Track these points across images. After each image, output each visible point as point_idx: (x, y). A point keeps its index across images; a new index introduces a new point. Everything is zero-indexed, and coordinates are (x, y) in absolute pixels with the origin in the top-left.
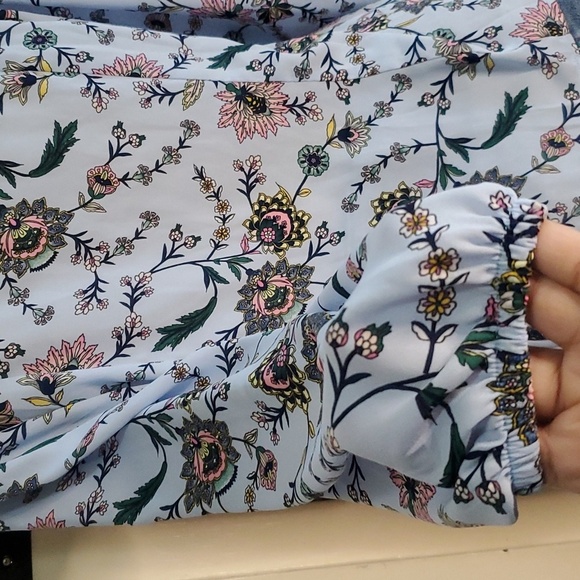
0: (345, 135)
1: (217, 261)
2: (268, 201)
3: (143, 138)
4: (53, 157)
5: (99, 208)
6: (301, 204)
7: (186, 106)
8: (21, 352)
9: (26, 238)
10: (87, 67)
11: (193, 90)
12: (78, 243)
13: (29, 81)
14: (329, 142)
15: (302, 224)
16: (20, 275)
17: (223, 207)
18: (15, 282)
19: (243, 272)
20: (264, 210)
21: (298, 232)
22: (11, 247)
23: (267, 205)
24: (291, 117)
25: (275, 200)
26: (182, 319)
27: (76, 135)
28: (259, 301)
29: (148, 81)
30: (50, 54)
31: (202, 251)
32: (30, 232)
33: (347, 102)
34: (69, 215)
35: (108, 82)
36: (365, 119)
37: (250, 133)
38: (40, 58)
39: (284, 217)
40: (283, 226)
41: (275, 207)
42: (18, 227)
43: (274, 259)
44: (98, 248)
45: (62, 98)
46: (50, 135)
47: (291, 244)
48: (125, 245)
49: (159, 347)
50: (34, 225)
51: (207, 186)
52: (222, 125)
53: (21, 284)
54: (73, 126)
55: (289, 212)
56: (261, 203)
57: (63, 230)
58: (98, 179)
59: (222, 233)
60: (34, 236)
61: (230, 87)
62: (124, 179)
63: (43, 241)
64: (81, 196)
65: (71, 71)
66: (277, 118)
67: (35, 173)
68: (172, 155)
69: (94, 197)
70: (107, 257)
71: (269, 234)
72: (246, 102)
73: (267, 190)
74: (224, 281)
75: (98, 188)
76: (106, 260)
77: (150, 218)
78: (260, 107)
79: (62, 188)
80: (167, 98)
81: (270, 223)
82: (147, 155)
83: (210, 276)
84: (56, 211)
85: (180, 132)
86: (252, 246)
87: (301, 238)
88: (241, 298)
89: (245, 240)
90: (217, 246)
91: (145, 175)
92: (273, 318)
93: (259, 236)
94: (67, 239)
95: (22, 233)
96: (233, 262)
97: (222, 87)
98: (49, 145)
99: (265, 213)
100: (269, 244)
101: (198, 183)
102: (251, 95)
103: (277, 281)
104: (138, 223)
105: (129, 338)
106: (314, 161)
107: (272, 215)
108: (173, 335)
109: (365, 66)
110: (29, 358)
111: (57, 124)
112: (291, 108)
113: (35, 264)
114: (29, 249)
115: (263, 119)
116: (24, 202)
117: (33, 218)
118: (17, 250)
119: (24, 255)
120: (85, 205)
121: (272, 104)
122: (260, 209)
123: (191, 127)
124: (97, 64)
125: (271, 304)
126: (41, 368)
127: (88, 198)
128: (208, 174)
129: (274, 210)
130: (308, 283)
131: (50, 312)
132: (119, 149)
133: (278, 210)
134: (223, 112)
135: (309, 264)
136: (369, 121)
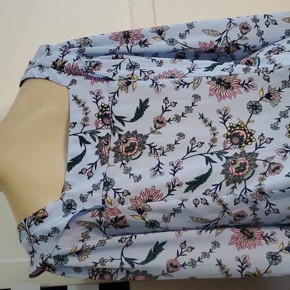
1: (212, 154)
2: (234, 126)
3: (176, 103)
4: (139, 113)
6: (250, 127)
7: (194, 88)
8: (129, 194)
9: (130, 147)
10: (152, 76)
11: (197, 82)
12: (151, 147)
13: (128, 83)
14: (261, 99)
16: (127, 162)
17: (213, 129)
18: (126, 164)
20: (233, 130)
21: (250, 138)
22: (124, 150)
23: (234, 127)
24: (242, 89)
25: (237, 125)
26: (197, 178)
27: (148, 104)
28: (232, 169)
29: (178, 79)
30: (137, 72)
31: (205, 149)
32: (131, 144)
33: (269, 81)
34: (147, 137)
35: (160, 81)
36: (277, 89)
37: (224, 98)
38: (133, 74)
39: (243, 132)
40: (243, 136)
41: (238, 128)
42: (126, 142)
43: (239, 151)
44: (159, 149)
45: (143, 89)
46: (138, 105)
47: (247, 144)
48: (171, 147)
49: (187, 191)
50: (133, 141)
51: (205, 121)
52: (210, 95)
53: (128, 165)
54: (147, 100)
55: (245, 130)
56: (231, 127)
57: (144, 142)
58: (158, 121)
59: (214, 140)
60: (133, 146)
61: (213, 79)
62: (169, 121)
63: (137, 147)
64: (151, 129)
65: (146, 78)
66: (236, 90)
67: (132, 121)
68: (189, 109)
69: (156, 129)
70: (163, 153)
71: (236, 140)
72: (221, 85)
75: (158, 125)
76: (163, 154)
77: (181, 135)
78: (228, 86)
79: (144, 126)
80: (186, 86)
82: (178, 110)
83: (208, 160)
84: (142, 135)
85: (192, 100)
86: (228, 145)
87: (251, 141)
88: (223, 168)
89: (225, 143)
91: (177, 118)
92: (239, 176)
93: (231, 141)
94: (146, 146)
95: (128, 145)
97: (210, 79)
98: (137, 108)
99: (233, 131)
100: (236, 144)
101: (201, 120)
102: (223, 81)
103: (241, 160)
104: (176, 138)
105: (174, 186)
106: (254, 108)
107: (237, 131)
108: (193, 185)
109: (276, 65)
110: (132, 196)
111: (140, 100)
113: (134, 157)
114: (131, 151)
115: (229, 91)
116: (128, 132)
117: (132, 138)
118: (126, 152)
119: (129, 154)
120: (153, 132)
121: (233, 84)
122: (231, 129)
123: (197, 97)
124: (156, 75)
125: (238, 170)
126: (137, 200)
127: (154, 129)
128: (205, 116)
129: (238, 130)
130: (256, 160)
131: (140, 177)
132: (166, 108)
133: (239, 130)
134: (211, 90)
135: (256, 152)
136: (279, 90)
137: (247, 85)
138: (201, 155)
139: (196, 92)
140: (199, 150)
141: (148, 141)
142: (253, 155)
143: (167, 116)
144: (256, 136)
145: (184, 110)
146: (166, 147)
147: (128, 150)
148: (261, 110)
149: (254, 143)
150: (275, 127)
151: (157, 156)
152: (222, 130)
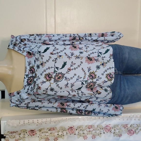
0: (103, 64)
1: (84, 81)
4: (63, 66)
5: (69, 73)
7: (81, 59)
9: (59, 77)
12: (65, 78)
14: (100, 65)
15: (96, 76)
19: (87, 83)
24: (95, 61)
25: (92, 72)
27: (66, 63)
33: (103, 60)
37: (89, 63)
43: (91, 81)
46: (63, 63)
47: (94, 79)
48: (72, 78)
50: (60, 76)
51: (83, 70)
53: (58, 83)
54: (66, 62)
55: (94, 74)
56: (90, 73)
58: (69, 69)
59: (85, 77)
63: (61, 78)
64: (66, 72)
66: (93, 61)
68: (79, 66)
71: (91, 77)
72: (89, 59)
73: (91, 71)
74: (84, 84)
75: (69, 71)
77: (75, 75)
78: (91, 60)
81: (91, 76)
87: (95, 78)
89: (88, 78)
90: (84, 79)
91: (75, 69)
96: (86, 81)
100: (91, 79)
101: (82, 70)
106: (98, 67)
107: (92, 74)
112: (95, 60)
114: (59, 79)
115: (91, 61)
117: (60, 75)
118: (58, 79)
119: (58, 80)
121: (93, 59)
123: (82, 62)
128: (83, 69)
134: (86, 60)
135: (96, 82)
137: (97, 60)
138: (81, 81)
139: (81, 61)
140: (80, 80)
141: (65, 76)
142: (95, 83)
143: (72, 68)
144: (97, 76)
145: (77, 66)
146: (70, 78)
147: (58, 78)
148: (100, 68)
149: (96, 79)
150: (103, 74)
151: (67, 81)
152: (88, 74)
